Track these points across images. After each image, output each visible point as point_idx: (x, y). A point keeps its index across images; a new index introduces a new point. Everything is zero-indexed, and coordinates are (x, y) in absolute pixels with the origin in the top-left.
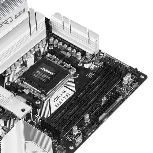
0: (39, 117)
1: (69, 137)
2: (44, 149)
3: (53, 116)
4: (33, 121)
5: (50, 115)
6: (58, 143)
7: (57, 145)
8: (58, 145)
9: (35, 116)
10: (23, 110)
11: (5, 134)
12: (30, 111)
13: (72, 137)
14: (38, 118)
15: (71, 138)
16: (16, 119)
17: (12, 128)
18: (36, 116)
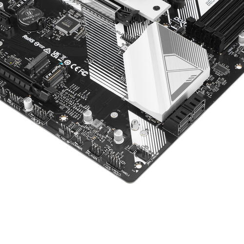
0: (180, 21)
1: (234, 50)
2: (195, 65)
3: (203, 18)
4: (171, 26)
5: (198, 18)
6: (215, 59)
7: (215, 62)
8: (217, 62)
9: (175, 19)
10: (157, 8)
11: (128, 45)
12: (166, 12)
13: (238, 50)
14: (179, 23)
15: (236, 52)
16: (143, 24)
17: (139, 37)
18: (177, 19)
